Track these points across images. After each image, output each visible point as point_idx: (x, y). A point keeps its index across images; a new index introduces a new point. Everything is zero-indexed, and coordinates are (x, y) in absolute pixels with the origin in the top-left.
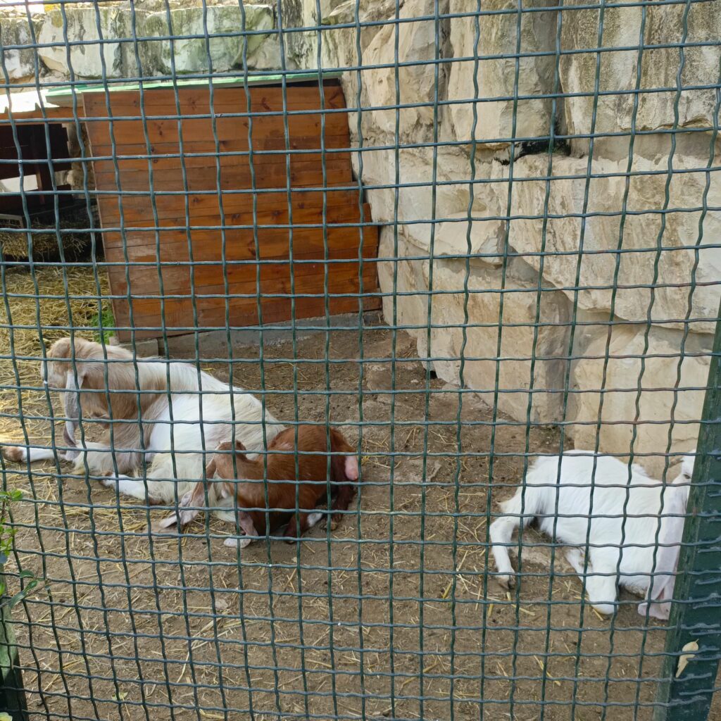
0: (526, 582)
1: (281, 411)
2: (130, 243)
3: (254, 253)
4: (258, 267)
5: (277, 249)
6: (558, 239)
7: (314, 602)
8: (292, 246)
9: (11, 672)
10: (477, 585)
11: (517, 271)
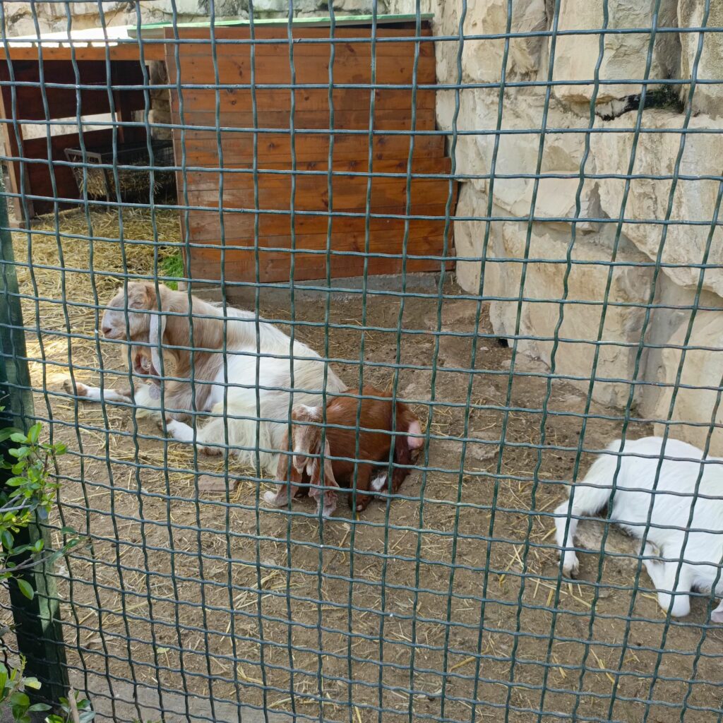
0: (590, 573)
1: (344, 370)
2: (203, 186)
3: (326, 204)
4: (330, 219)
5: (353, 201)
6: (659, 206)
7: (365, 572)
8: (370, 197)
9: (51, 625)
10: (537, 571)
11: (608, 238)
